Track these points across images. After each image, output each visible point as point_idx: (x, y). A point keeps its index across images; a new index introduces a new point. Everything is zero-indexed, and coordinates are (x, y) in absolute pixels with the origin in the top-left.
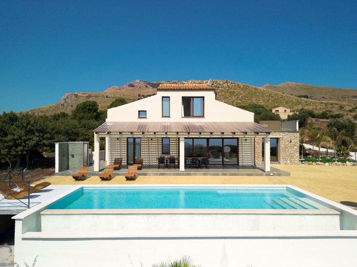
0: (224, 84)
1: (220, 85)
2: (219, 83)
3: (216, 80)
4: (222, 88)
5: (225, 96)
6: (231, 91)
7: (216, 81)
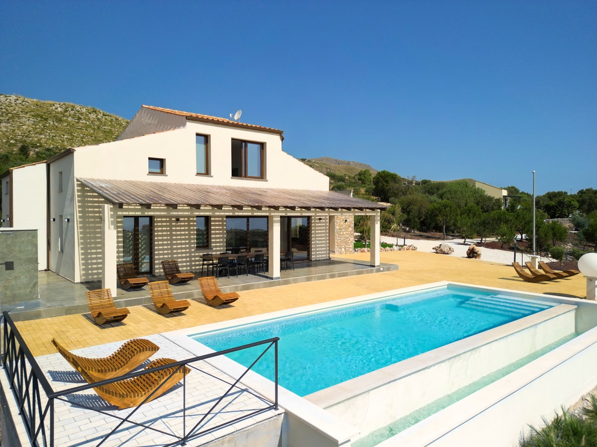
0: (90, 113)
1: (82, 114)
2: (79, 111)
3: (72, 104)
4: (86, 121)
5: (95, 137)
6: (104, 129)
7: (73, 106)
